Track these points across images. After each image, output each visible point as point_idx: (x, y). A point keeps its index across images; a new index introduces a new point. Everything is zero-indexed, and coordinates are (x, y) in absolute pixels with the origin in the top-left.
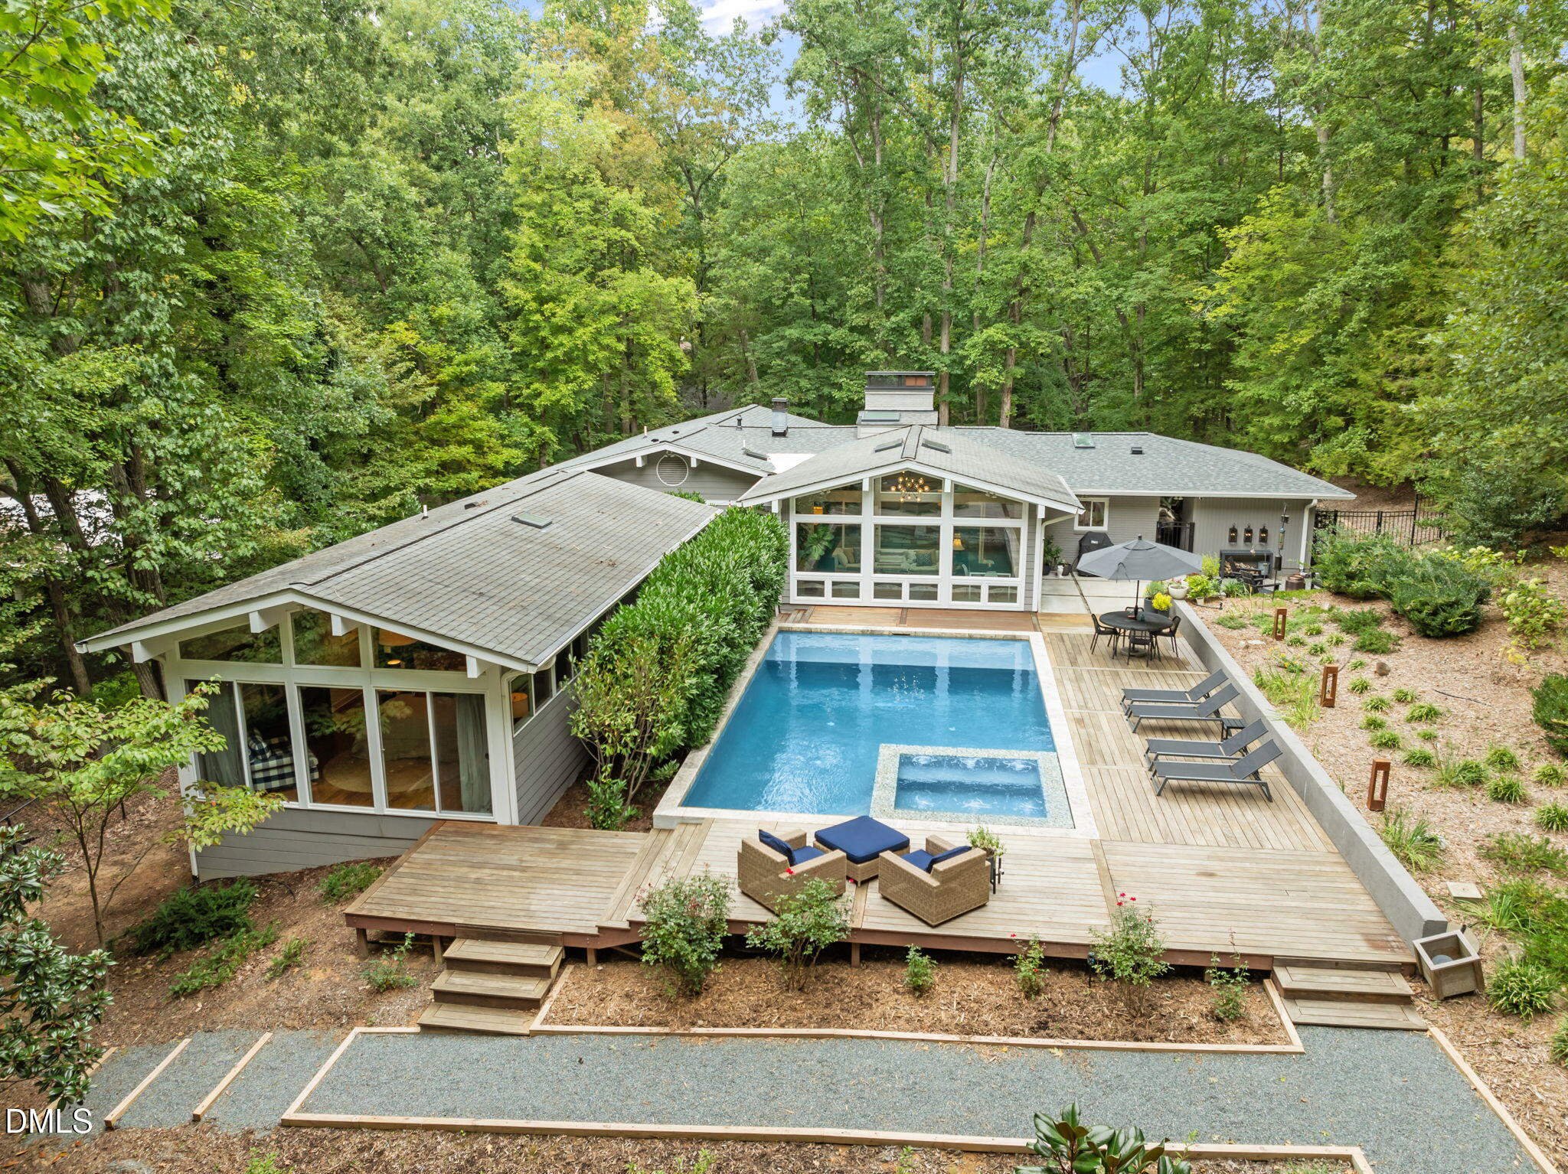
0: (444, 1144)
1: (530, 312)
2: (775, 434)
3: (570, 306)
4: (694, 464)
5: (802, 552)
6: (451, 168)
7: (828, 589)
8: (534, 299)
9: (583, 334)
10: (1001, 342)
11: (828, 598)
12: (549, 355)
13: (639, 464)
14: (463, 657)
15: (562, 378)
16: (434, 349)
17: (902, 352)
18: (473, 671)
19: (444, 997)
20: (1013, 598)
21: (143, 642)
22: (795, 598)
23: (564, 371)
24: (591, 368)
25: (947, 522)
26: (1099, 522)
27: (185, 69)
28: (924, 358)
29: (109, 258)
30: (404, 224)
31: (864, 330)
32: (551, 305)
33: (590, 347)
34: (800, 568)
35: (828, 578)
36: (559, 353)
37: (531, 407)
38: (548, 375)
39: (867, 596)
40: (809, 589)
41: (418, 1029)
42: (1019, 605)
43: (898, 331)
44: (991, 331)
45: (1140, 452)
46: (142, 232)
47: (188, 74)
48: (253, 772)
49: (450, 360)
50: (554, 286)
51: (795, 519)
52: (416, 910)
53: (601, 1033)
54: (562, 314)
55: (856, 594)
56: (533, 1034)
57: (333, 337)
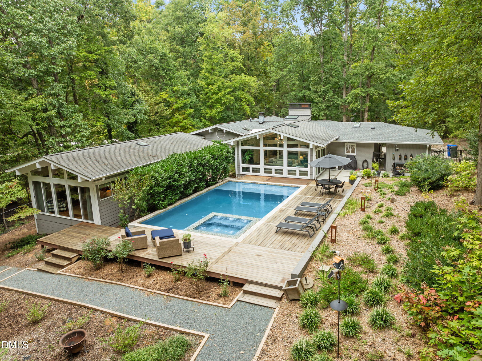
0: (16, 295)
1: (205, 88)
2: (260, 123)
3: (216, 86)
4: (224, 132)
5: (244, 158)
6: (188, 47)
7: (251, 170)
8: (206, 84)
9: (220, 94)
10: (359, 94)
11: (251, 173)
12: (210, 101)
13: (210, 131)
14: (77, 176)
15: (215, 108)
16: (171, 100)
17: (327, 98)
18: (80, 180)
19: (47, 263)
20: (306, 175)
21: (18, 170)
22: (241, 173)
23: (215, 106)
24: (222, 105)
25: (285, 150)
26: (353, 152)
27: (69, 23)
28: (334, 100)
29: (41, 74)
30: (167, 64)
31: (316, 92)
32: (211, 86)
33: (223, 98)
34: (243, 163)
35: (251, 166)
36: (213, 100)
37: (205, 116)
38: (211, 107)
39: (262, 173)
40: (246, 169)
41: (37, 270)
42: (308, 177)
43: (326, 92)
44: (356, 91)
45: (374, 129)
46: (50, 67)
47: (70, 25)
48: (48, 206)
49: (177, 102)
50: (213, 80)
51: (241, 148)
52: (53, 241)
53: (70, 276)
54: (214, 88)
55: (259, 172)
56: (57, 274)
57: (138, 96)
